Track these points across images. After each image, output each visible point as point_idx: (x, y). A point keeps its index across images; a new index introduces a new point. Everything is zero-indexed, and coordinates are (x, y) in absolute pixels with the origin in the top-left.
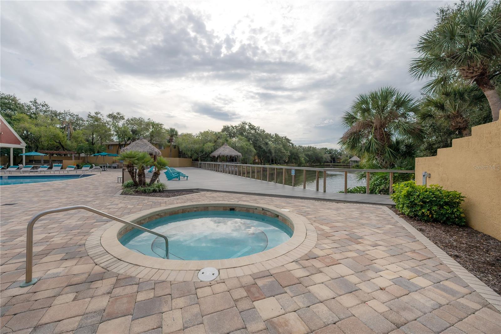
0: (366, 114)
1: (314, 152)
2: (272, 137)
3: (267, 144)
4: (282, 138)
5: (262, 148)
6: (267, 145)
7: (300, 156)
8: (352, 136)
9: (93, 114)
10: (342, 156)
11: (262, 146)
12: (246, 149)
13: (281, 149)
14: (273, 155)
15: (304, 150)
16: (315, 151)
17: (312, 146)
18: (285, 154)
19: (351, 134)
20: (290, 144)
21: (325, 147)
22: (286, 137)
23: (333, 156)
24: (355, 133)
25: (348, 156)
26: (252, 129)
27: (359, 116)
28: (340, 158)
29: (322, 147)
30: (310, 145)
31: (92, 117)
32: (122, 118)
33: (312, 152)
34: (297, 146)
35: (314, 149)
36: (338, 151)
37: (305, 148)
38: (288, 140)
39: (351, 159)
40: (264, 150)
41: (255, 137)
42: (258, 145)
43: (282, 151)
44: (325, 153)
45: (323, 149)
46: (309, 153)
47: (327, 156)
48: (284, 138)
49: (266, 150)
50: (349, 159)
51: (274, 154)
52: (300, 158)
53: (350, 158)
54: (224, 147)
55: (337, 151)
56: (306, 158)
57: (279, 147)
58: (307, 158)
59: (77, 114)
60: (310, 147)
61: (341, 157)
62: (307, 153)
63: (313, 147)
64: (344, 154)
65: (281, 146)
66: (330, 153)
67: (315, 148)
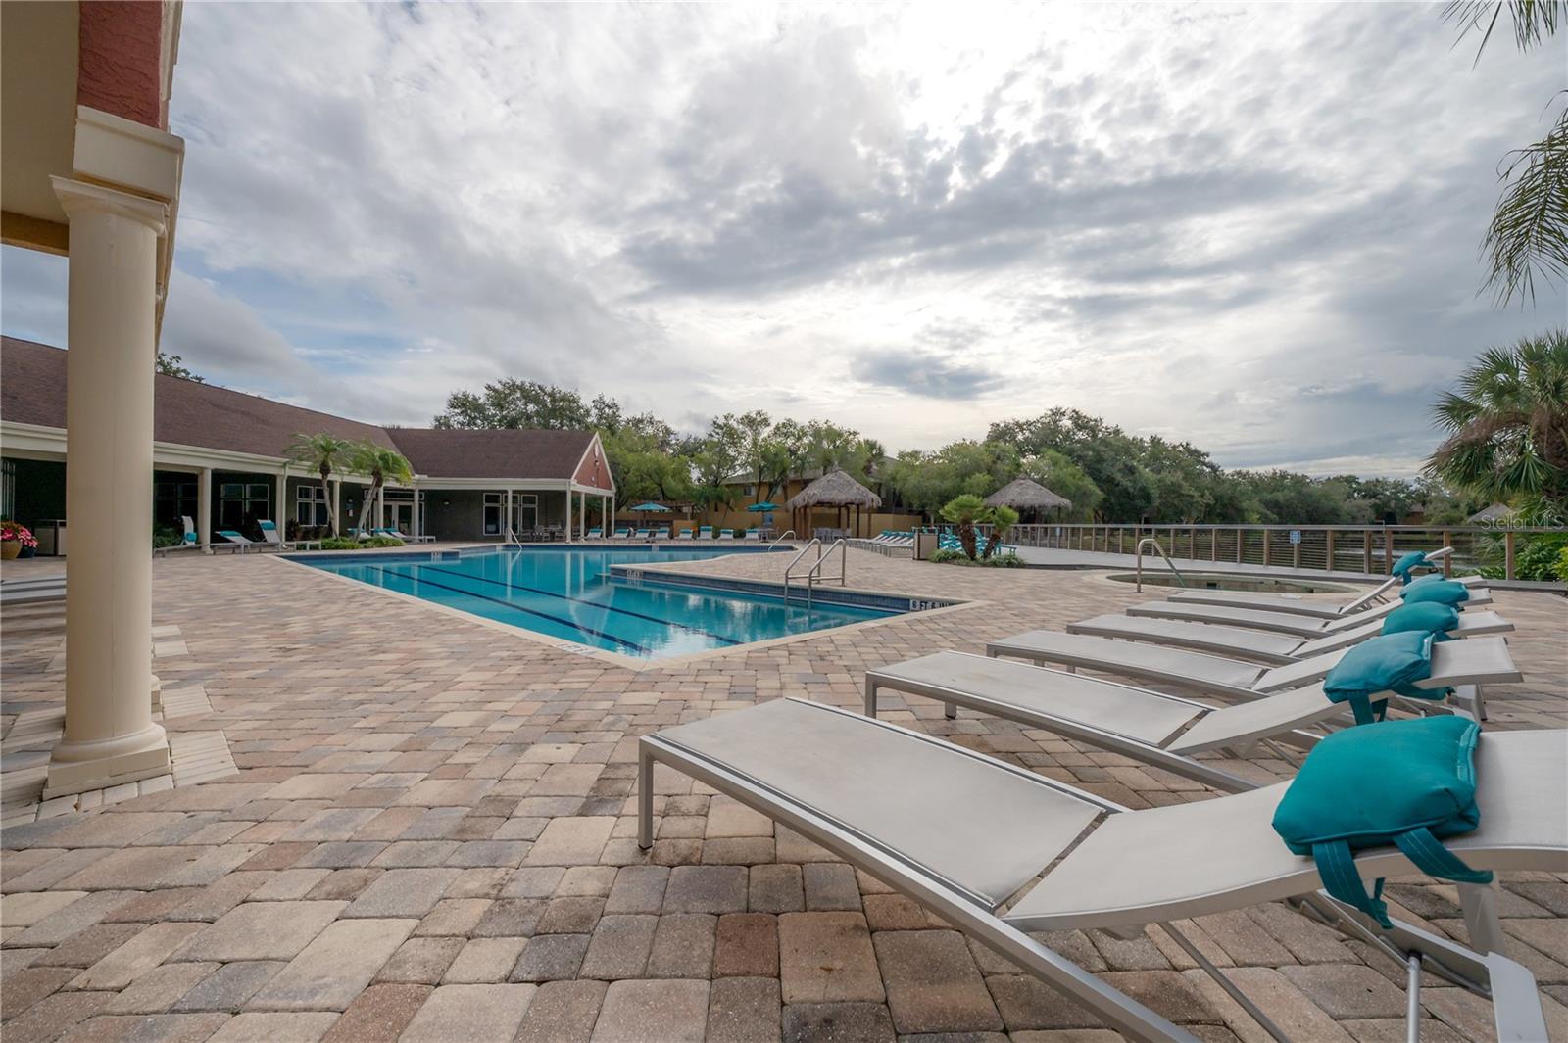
0: (1507, 398)
1: (1300, 492)
2: (1142, 449)
3: (1131, 470)
4: (1174, 447)
5: (1118, 485)
6: (1133, 473)
7: (1245, 505)
8: (1463, 452)
9: (721, 421)
10: (1431, 508)
11: (1119, 477)
12: (1074, 489)
13: (1180, 486)
14: (1157, 503)
15: (1258, 485)
16: (1305, 490)
17: (1291, 472)
18: (1195, 500)
19: (1462, 446)
20: (1205, 468)
21: (1345, 474)
22: (1187, 444)
23: (1386, 505)
24: (1472, 444)
25: (1463, 506)
26: (1080, 427)
27: (1485, 402)
28: (1420, 514)
29: (1333, 474)
30: (1280, 468)
31: (720, 427)
32: (766, 422)
33: (1292, 494)
34: (1228, 471)
35: (1299, 481)
36: (1413, 488)
37: (1261, 478)
38: (1197, 455)
39: (1474, 518)
40: (1126, 489)
41: (1097, 452)
42: (1104, 475)
43: (1183, 492)
44: (1350, 496)
45: (1337, 479)
46: (1280, 496)
47: (1357, 506)
48: (1181, 448)
49: (1131, 490)
50: (1464, 515)
51: (1159, 501)
52: (1246, 514)
53: (1472, 512)
54: (1021, 484)
55: (1407, 487)
56: (1268, 513)
57: (1174, 480)
58: (1273, 513)
59: (661, 420)
60: (1283, 476)
61: (1429, 510)
62: (1268, 496)
63: (1293, 477)
64: (1443, 499)
65: (1180, 475)
66: (1374, 496)
67: (1305, 477)
